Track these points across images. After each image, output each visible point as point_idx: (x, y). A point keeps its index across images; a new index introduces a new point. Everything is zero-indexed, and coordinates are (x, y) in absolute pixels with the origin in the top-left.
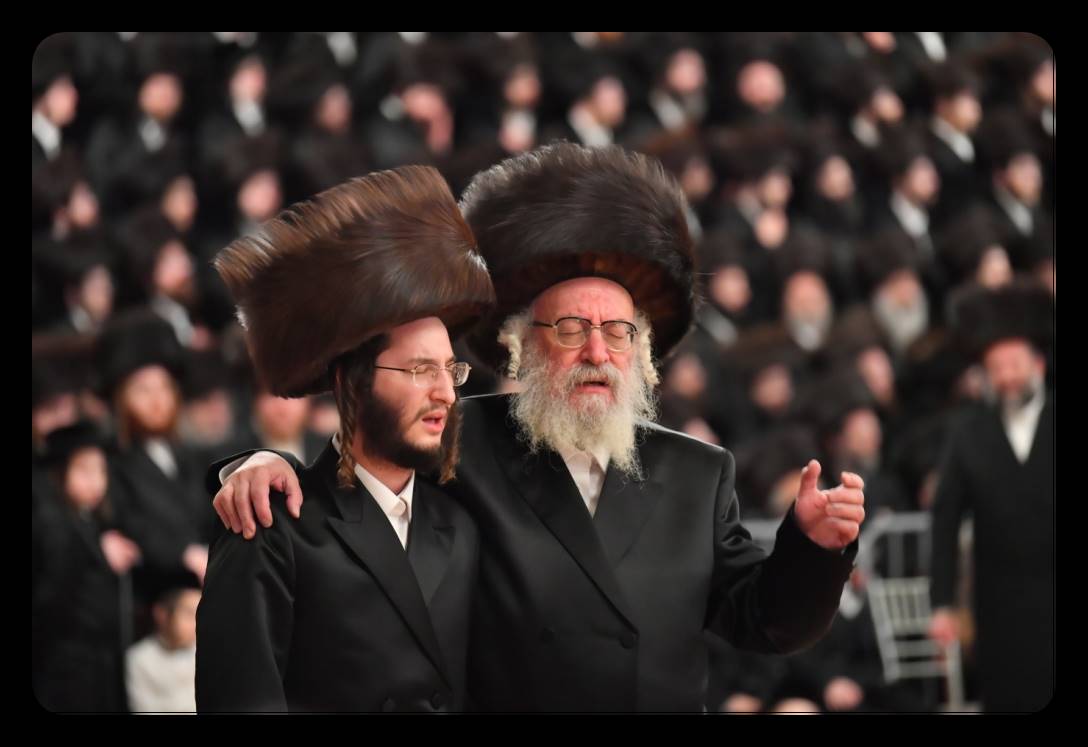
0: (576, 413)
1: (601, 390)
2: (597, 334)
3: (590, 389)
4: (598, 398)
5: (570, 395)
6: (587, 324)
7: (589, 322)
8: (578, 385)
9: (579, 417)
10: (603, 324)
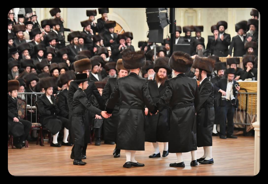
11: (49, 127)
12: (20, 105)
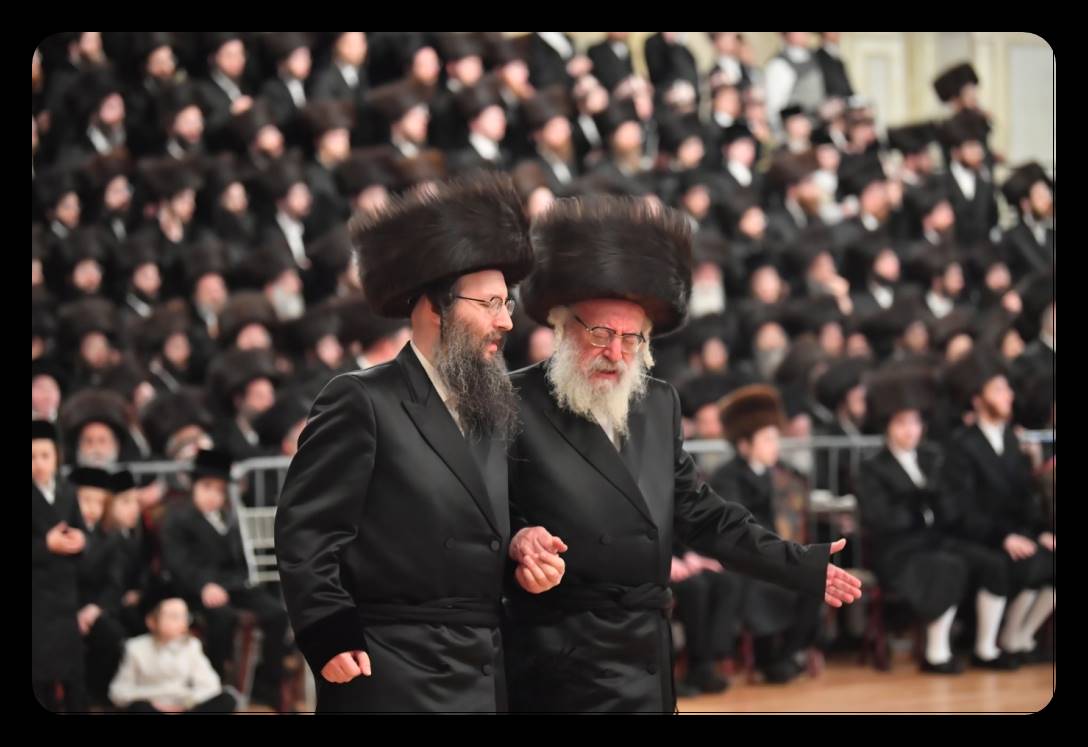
0: (591, 389)
1: (612, 376)
2: (618, 341)
3: (604, 375)
4: (608, 383)
5: (590, 378)
6: (612, 333)
7: (615, 332)
8: (597, 370)
9: (593, 392)
10: (623, 335)
11: (909, 587)
12: (785, 494)
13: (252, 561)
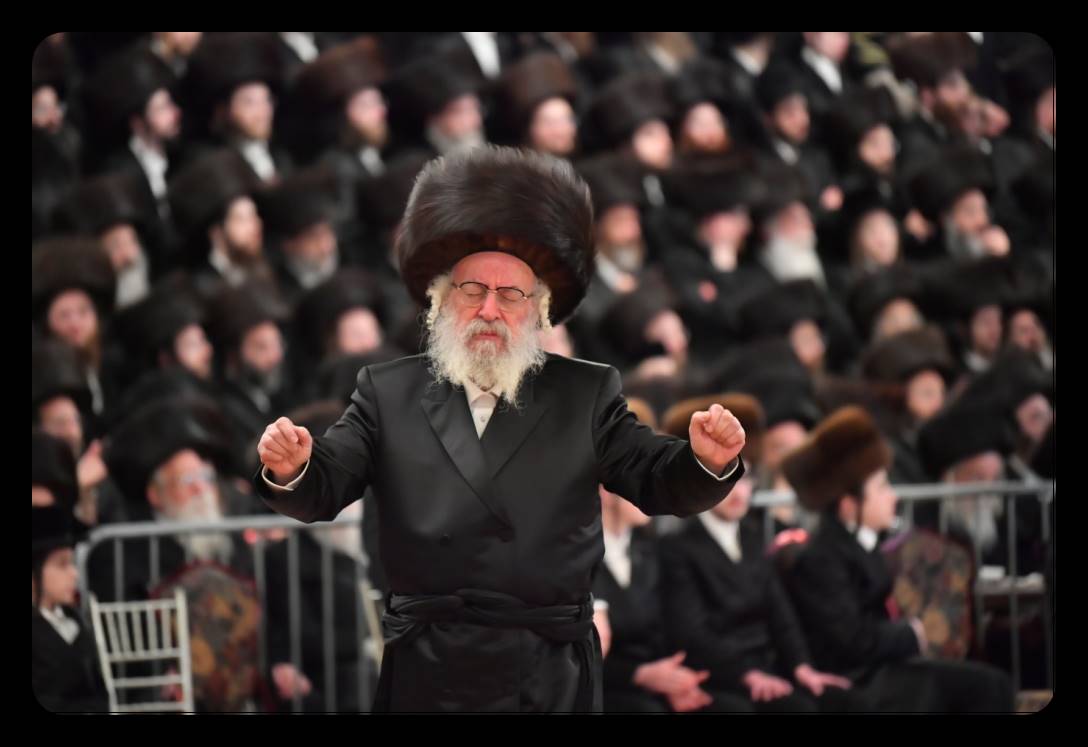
7: (487, 287)
10: (498, 289)
13: (111, 684)
